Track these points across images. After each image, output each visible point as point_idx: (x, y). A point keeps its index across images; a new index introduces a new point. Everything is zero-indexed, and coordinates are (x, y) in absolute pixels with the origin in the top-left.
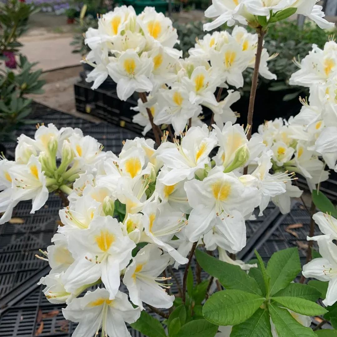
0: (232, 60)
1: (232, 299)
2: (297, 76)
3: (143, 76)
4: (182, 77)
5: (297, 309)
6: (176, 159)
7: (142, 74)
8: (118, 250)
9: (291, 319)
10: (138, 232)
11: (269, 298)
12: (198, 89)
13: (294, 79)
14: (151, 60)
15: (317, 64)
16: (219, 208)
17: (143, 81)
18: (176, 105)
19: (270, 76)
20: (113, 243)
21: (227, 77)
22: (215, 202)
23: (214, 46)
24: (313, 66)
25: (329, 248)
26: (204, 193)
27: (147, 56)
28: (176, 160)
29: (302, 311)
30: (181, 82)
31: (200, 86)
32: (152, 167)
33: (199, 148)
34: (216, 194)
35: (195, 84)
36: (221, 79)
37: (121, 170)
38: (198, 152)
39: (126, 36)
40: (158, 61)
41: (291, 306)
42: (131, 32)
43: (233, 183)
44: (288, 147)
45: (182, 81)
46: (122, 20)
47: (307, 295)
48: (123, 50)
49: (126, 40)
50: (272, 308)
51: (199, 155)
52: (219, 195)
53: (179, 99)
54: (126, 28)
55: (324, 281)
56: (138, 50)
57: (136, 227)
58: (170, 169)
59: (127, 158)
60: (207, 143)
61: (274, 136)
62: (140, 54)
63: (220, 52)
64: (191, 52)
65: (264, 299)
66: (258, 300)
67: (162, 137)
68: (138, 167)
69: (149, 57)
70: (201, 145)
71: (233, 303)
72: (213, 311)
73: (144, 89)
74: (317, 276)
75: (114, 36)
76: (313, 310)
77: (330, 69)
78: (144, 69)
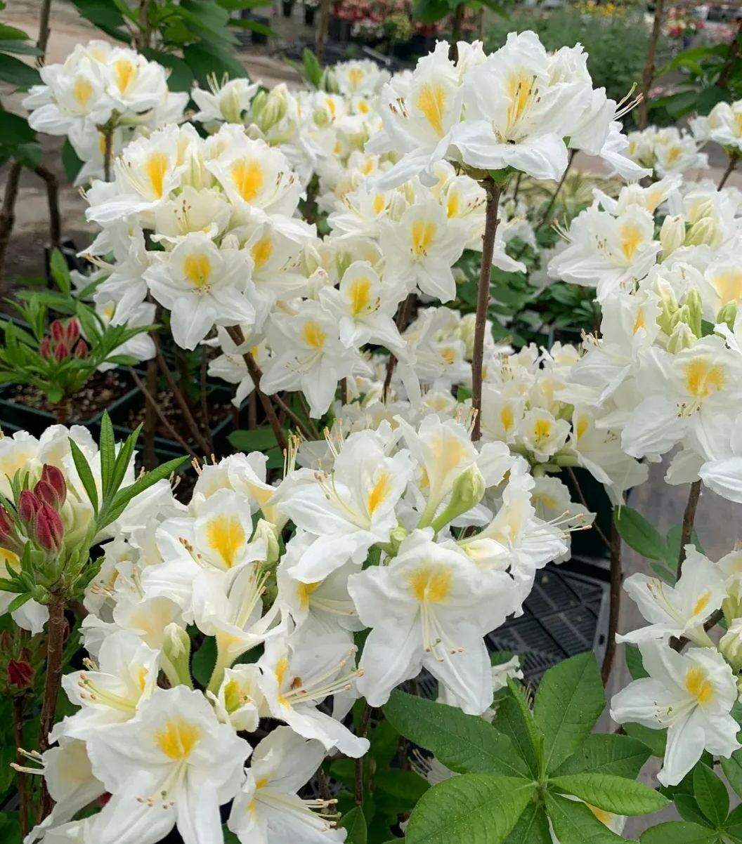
0: (428, 240)
1: (466, 798)
2: (565, 261)
3: (230, 289)
4: (320, 287)
5: (607, 803)
6: (323, 510)
7: (227, 285)
8: (212, 759)
9: (595, 825)
10: (253, 712)
11: (545, 779)
12: (357, 311)
13: (559, 270)
14: (247, 255)
15: (605, 240)
16: (429, 621)
17: (230, 300)
18: (310, 347)
19: (511, 266)
20: (197, 742)
21: (418, 279)
22: (420, 607)
23: (384, 211)
24: (598, 244)
25: (665, 659)
26: (392, 593)
27: (235, 245)
28: (323, 513)
29: (618, 805)
30: (319, 300)
31: (361, 304)
32: (269, 529)
33: (372, 482)
34: (420, 592)
35: (350, 301)
36: (407, 284)
37: (199, 556)
38: (371, 490)
39: (184, 202)
40: (262, 252)
41: (593, 798)
42: (194, 191)
43: (454, 567)
44: (556, 419)
45: (322, 296)
46: (173, 160)
47: (624, 758)
48: (181, 234)
49: (184, 211)
50: (554, 805)
51: (374, 501)
52: (426, 591)
53: (315, 336)
54: (184, 182)
55: (658, 729)
56: (214, 231)
57: (246, 698)
58: (312, 538)
59: (211, 516)
60: (390, 473)
61: (525, 394)
62: (218, 241)
63: (401, 223)
64: (334, 223)
65: (535, 783)
66: (520, 791)
67: (285, 450)
68: (236, 536)
69: (241, 247)
70: (376, 475)
71: (470, 807)
72: (428, 836)
73: (235, 319)
74: (642, 720)
75: (157, 202)
76: (640, 801)
77: (633, 246)
78: (231, 274)
